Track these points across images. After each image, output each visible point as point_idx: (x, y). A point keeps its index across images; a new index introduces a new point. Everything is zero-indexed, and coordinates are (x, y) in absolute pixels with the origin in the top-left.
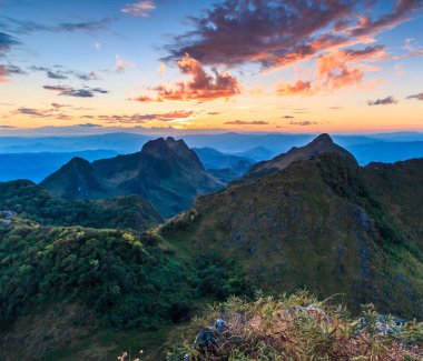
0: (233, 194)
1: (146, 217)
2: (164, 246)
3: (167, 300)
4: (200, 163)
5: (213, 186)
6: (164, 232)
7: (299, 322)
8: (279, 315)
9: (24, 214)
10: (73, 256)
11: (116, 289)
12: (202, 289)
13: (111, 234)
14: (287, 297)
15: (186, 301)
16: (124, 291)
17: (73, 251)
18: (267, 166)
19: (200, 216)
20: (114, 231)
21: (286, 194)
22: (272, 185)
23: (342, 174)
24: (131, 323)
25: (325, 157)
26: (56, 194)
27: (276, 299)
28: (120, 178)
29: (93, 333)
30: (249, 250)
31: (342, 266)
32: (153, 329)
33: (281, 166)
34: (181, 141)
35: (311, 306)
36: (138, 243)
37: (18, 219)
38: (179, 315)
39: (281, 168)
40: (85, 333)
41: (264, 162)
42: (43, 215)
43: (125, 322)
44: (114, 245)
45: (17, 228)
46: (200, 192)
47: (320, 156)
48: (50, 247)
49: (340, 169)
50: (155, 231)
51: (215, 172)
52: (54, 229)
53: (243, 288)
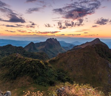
0: (68, 54)
1: (46, 58)
2: (49, 65)
3: (49, 79)
4: (60, 45)
5: (63, 51)
6: (50, 62)
7: (87, 93)
8: (80, 90)
9: (20, 54)
10: (29, 65)
11: (38, 74)
12: (58, 78)
13: (37, 61)
14: (83, 85)
15: (53, 80)
16: (39, 75)
17: (29, 64)
18: (78, 47)
19: (59, 59)
20: (38, 60)
21: (84, 55)
22: (80, 52)
23: (103, 51)
24: (40, 83)
25: (97, 45)
26: (27, 50)
27: (80, 85)
28: (41, 47)
29: (32, 84)
30: (72, 69)
31: (101, 79)
32: (45, 86)
33: (83, 47)
34: (56, 39)
35: (90, 89)
36: (43, 64)
37: (19, 55)
38: (52, 84)
39: (83, 48)
40: (30, 84)
41: (78, 46)
42: (24, 55)
43: (39, 83)
44: (38, 63)
45: (19, 57)
46: (60, 53)
47: (95, 45)
48: (25, 62)
49: (102, 49)
50: (47, 61)
51: (64, 47)
52: (26, 58)
53: (69, 80)
